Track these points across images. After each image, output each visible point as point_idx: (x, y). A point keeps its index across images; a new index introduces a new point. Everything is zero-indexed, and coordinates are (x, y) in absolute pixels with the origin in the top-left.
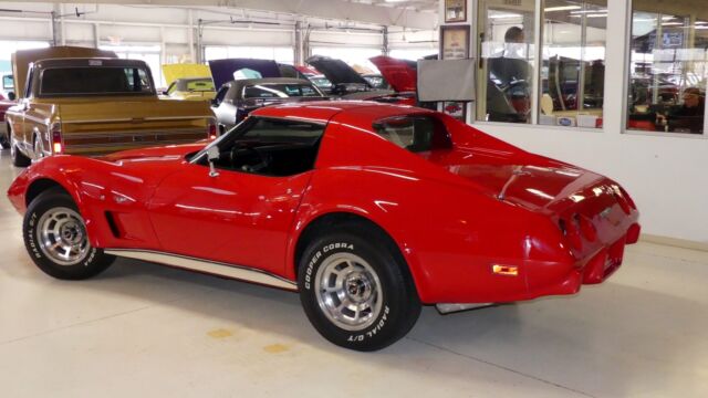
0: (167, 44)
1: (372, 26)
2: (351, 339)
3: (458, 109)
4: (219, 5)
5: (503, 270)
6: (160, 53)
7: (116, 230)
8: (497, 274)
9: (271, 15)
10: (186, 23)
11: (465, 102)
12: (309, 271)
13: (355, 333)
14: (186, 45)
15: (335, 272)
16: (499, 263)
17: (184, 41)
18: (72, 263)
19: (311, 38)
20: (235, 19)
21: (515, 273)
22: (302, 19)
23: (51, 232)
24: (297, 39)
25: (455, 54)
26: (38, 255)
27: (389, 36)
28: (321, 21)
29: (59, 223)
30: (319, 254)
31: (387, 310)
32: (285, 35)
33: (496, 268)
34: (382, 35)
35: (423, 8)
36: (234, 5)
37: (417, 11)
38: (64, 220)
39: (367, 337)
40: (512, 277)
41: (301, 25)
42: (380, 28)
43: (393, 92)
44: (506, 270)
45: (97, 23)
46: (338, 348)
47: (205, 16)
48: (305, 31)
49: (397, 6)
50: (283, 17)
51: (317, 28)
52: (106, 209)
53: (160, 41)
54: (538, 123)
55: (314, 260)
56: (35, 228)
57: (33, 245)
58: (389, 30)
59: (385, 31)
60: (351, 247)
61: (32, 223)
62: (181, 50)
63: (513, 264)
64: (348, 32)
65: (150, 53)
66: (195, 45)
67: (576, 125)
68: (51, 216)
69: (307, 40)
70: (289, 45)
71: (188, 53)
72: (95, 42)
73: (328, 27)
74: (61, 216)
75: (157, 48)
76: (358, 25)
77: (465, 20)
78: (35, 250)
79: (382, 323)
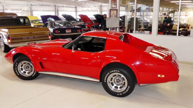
0: (23, 11)
1: (73, 6)
2: (118, 94)
3: (114, 29)
4: (38, 1)
5: (161, 76)
6: (21, 13)
7: (42, 67)
8: (159, 77)
9: (49, 4)
10: (28, 5)
11: (116, 28)
12: (106, 78)
13: (119, 93)
14: (28, 11)
15: (112, 77)
16: (160, 74)
17: (27, 10)
18: (29, 76)
19: (59, 9)
20: (40, 4)
21: (164, 77)
22: (56, 4)
23: (21, 67)
24: (55, 9)
25: (113, 16)
26: (18, 74)
27: (77, 9)
28: (62, 5)
29: (24, 65)
30: (109, 73)
31: (129, 87)
32: (52, 8)
33: (159, 76)
34: (75, 8)
35: (86, 2)
36: (42, 1)
37: (85, 3)
38: (25, 64)
39: (123, 94)
40: (163, 77)
41: (57, 6)
42: (75, 7)
43: (83, 23)
44: (162, 76)
45: (4, 5)
46: (113, 97)
47: (33, 4)
48: (57, 7)
49: (80, 2)
50: (52, 4)
51: (60, 7)
52: (40, 61)
53: (21, 10)
54: (135, 33)
55: (107, 75)
56: (17, 67)
57: (17, 71)
58: (77, 7)
59: (76, 8)
60: (119, 71)
61: (16, 66)
62: (27, 12)
63: (163, 74)
64: (67, 8)
65: (19, 13)
66: (30, 11)
67: (144, 33)
68: (22, 63)
69: (58, 10)
70: (54, 11)
71: (29, 13)
72: (4, 10)
73: (63, 7)
74: (24, 63)
75: (20, 12)
76: (70, 6)
77: (116, 8)
78: (17, 73)
79: (127, 90)
